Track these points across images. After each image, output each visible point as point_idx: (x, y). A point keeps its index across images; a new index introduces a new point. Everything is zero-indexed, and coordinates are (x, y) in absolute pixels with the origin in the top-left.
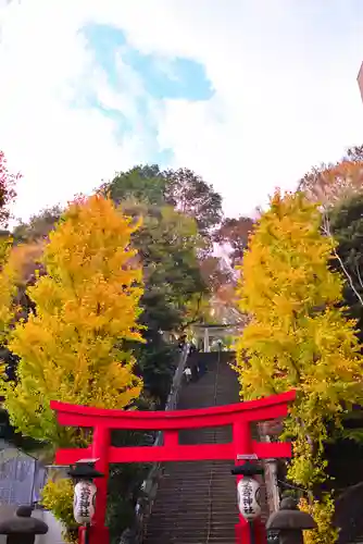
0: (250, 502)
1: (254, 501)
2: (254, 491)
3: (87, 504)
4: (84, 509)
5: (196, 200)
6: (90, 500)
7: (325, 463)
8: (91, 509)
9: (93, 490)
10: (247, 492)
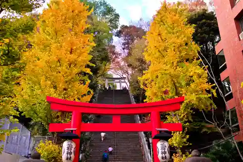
0: (165, 153)
1: (167, 152)
2: (167, 147)
3: (70, 153)
4: (69, 156)
5: (107, 16)
6: (72, 151)
7: (188, 136)
8: (73, 156)
9: (74, 145)
10: (163, 148)
